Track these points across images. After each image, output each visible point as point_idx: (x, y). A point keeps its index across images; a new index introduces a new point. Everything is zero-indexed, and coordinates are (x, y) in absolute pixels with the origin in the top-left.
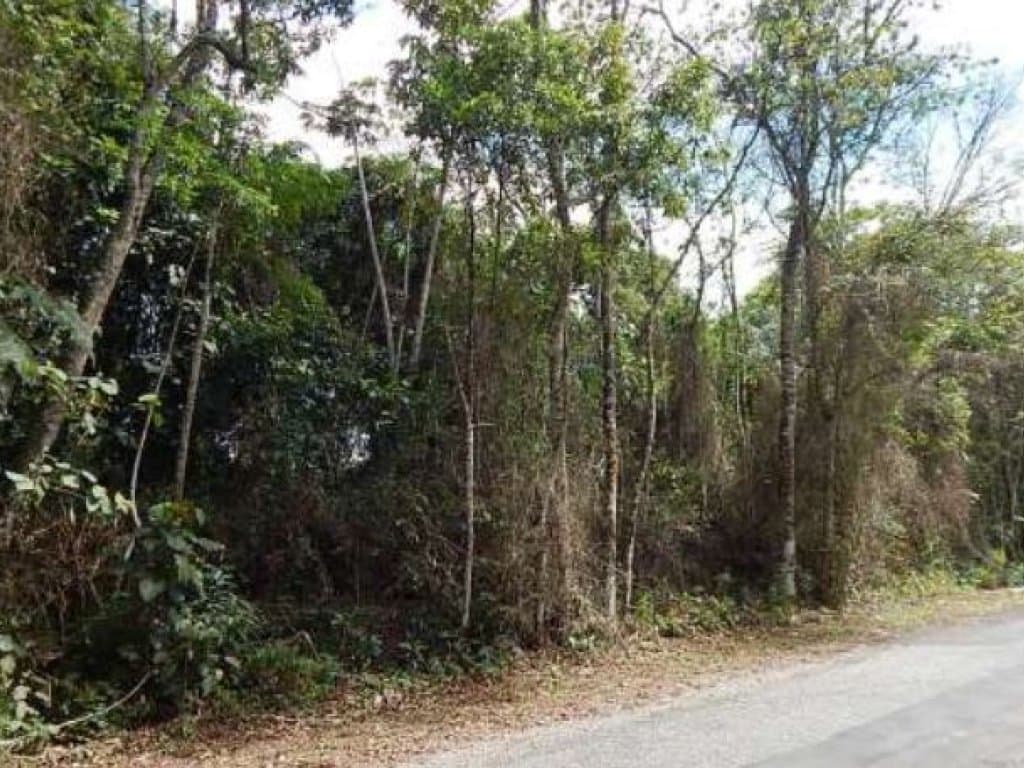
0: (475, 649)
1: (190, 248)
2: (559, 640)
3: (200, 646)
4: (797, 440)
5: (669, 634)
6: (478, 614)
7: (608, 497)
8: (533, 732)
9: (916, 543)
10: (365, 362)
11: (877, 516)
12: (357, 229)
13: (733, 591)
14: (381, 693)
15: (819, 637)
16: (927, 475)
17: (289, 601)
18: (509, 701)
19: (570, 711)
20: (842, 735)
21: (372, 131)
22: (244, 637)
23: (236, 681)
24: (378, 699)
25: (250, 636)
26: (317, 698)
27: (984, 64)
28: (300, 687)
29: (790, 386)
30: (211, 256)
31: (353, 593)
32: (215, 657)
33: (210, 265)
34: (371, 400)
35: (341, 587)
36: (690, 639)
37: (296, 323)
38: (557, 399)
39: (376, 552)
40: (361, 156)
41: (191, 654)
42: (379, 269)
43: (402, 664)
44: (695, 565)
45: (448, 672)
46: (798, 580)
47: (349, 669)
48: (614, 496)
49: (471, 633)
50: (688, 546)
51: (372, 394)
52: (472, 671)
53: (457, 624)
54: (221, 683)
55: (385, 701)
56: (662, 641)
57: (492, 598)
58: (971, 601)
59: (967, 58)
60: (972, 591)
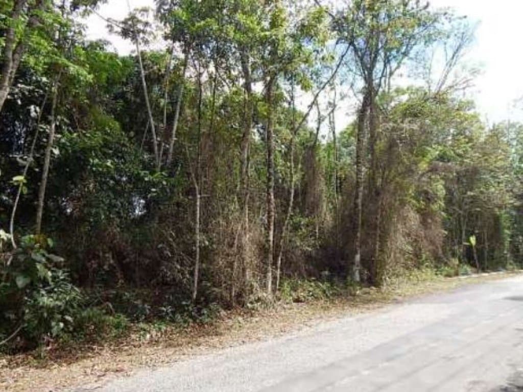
0: (199, 310)
1: (42, 96)
2: (243, 305)
3: (51, 311)
4: (363, 205)
5: (297, 300)
6: (201, 292)
7: (268, 233)
8: (228, 350)
9: (417, 255)
10: (142, 162)
11: (399, 242)
12: (138, 90)
13: (330, 279)
14: (149, 333)
15: (369, 301)
16: (424, 223)
17: (100, 287)
18: (217, 335)
19: (247, 340)
21: (146, 36)
22: (75, 305)
23: (71, 329)
24: (148, 336)
25: (79, 306)
26: (115, 336)
27: (460, 18)
28: (106, 330)
29: (361, 178)
30: (54, 102)
31: (134, 282)
32: (59, 316)
33: (54, 106)
34: (146, 182)
35: (129, 279)
36: (308, 303)
37: (104, 140)
38: (244, 183)
39: (147, 261)
40: (140, 51)
41: (45, 315)
42: (150, 113)
43: (161, 318)
44: (311, 267)
45: (185, 322)
46: (361, 274)
47: (132, 321)
48: (271, 233)
49: (197, 302)
50: (308, 257)
51: (146, 179)
52: (198, 321)
53: (190, 298)
54: (63, 329)
55: (152, 336)
56: (294, 304)
57: (209, 284)
58: (442, 283)
59: (452, 15)
60: (442, 278)
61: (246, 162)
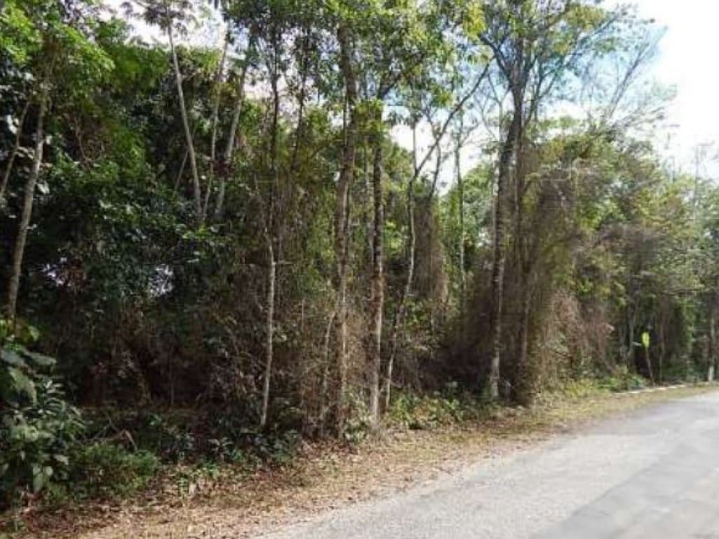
0: (271, 443)
1: (22, 103)
2: (335, 433)
3: (30, 447)
4: (504, 286)
5: (415, 427)
6: (273, 416)
10: (175, 212)
12: (171, 104)
13: (458, 394)
14: (194, 482)
17: (113, 405)
18: (302, 485)
20: (576, 513)
21: (183, 23)
22: (72, 437)
23: (65, 476)
24: (192, 487)
25: (79, 437)
26: (138, 489)
27: (645, 23)
28: (123, 479)
29: (502, 246)
31: (168, 398)
32: (46, 456)
34: (183, 240)
35: (156, 391)
36: (430, 431)
37: (121, 174)
39: (186, 365)
40: (176, 44)
41: (23, 455)
42: (189, 138)
43: (211, 456)
44: (428, 375)
45: (250, 461)
47: (164, 461)
49: (267, 430)
50: (424, 360)
51: (185, 237)
52: (269, 461)
53: (253, 422)
54: (52, 479)
55: (198, 488)
56: (411, 432)
57: (287, 403)
59: (634, 17)
61: (344, 213)
